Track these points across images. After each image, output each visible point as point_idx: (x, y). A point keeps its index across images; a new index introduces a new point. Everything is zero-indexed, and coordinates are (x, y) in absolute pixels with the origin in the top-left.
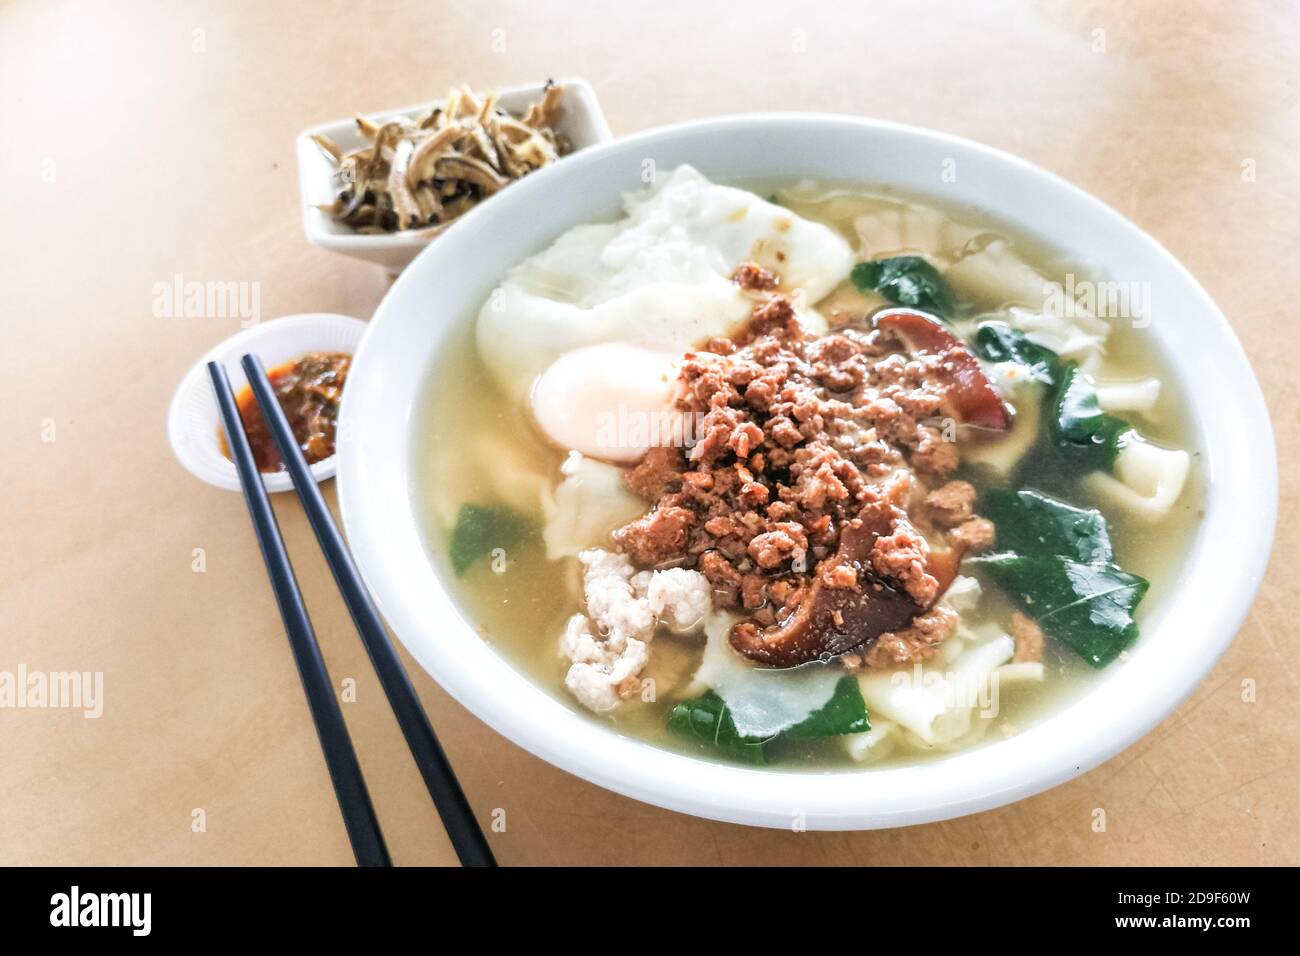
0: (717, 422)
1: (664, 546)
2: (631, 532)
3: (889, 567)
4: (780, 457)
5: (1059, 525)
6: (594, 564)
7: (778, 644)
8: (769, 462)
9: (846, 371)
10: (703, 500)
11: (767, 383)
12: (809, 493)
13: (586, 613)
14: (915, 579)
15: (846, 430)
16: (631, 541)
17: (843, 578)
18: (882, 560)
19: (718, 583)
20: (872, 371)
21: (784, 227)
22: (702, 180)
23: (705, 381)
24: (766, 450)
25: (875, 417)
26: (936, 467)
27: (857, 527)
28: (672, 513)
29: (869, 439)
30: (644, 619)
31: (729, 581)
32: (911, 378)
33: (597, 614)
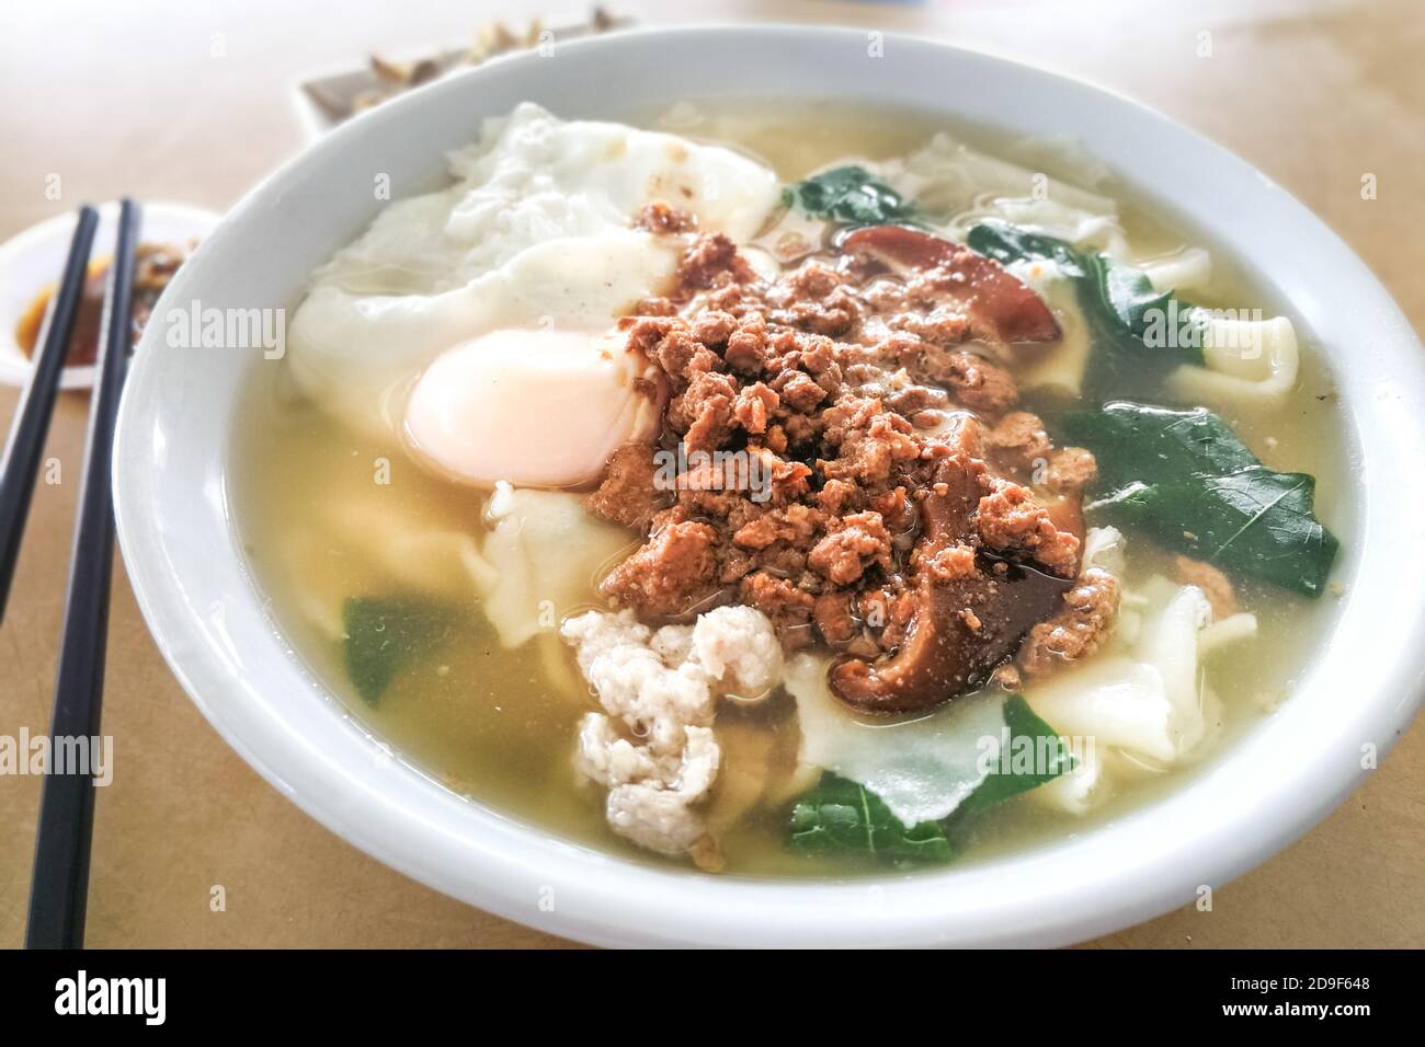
0: (708, 394)
1: (687, 581)
2: (629, 572)
3: (1010, 534)
4: (804, 425)
5: (1173, 437)
6: (588, 635)
7: (905, 677)
8: (790, 435)
9: (835, 306)
10: (715, 506)
11: (752, 332)
12: (868, 460)
13: (601, 710)
14: (1048, 541)
15: (869, 376)
16: (634, 586)
17: (961, 562)
18: (997, 528)
19: (779, 615)
20: (865, 303)
21: (681, 156)
22: (552, 118)
23: (673, 341)
24: (780, 421)
25: (899, 353)
26: (995, 400)
27: (944, 493)
28: (686, 530)
29: (900, 382)
30: (699, 692)
31: (795, 608)
32: (916, 300)
33: (619, 706)
